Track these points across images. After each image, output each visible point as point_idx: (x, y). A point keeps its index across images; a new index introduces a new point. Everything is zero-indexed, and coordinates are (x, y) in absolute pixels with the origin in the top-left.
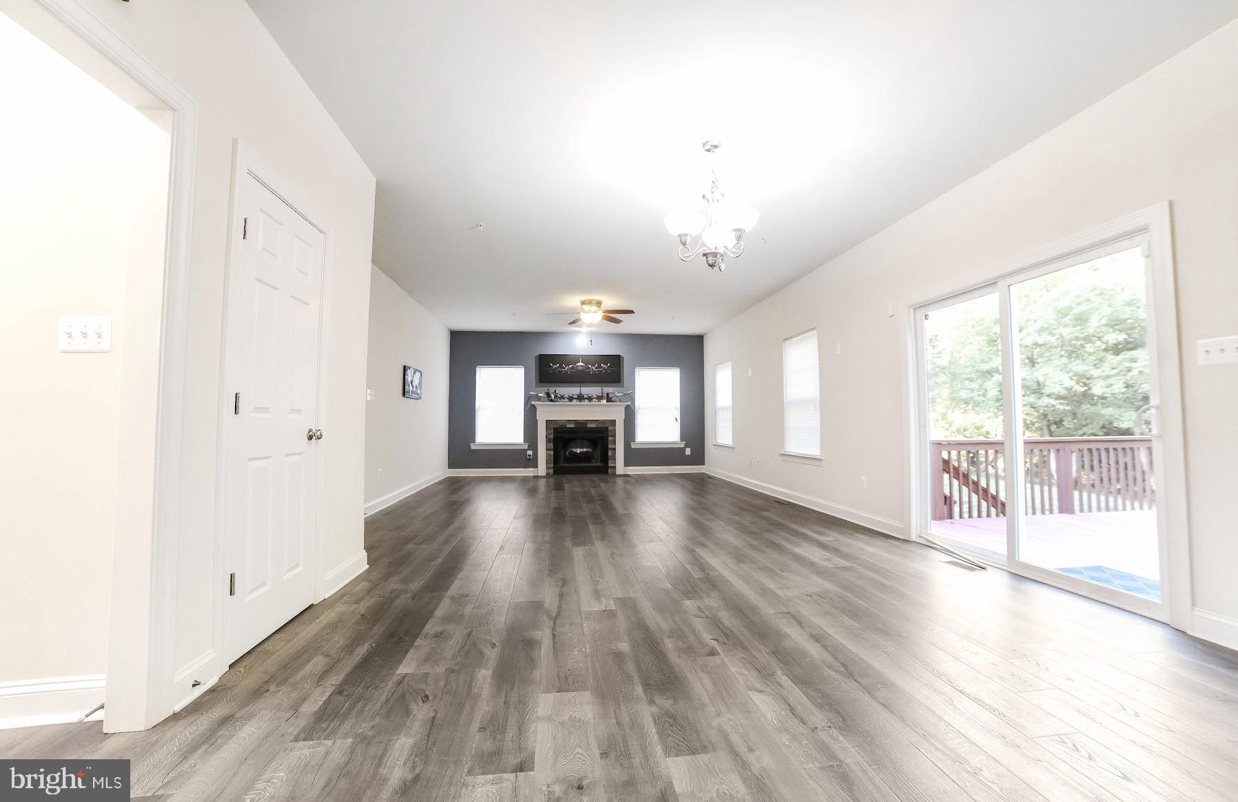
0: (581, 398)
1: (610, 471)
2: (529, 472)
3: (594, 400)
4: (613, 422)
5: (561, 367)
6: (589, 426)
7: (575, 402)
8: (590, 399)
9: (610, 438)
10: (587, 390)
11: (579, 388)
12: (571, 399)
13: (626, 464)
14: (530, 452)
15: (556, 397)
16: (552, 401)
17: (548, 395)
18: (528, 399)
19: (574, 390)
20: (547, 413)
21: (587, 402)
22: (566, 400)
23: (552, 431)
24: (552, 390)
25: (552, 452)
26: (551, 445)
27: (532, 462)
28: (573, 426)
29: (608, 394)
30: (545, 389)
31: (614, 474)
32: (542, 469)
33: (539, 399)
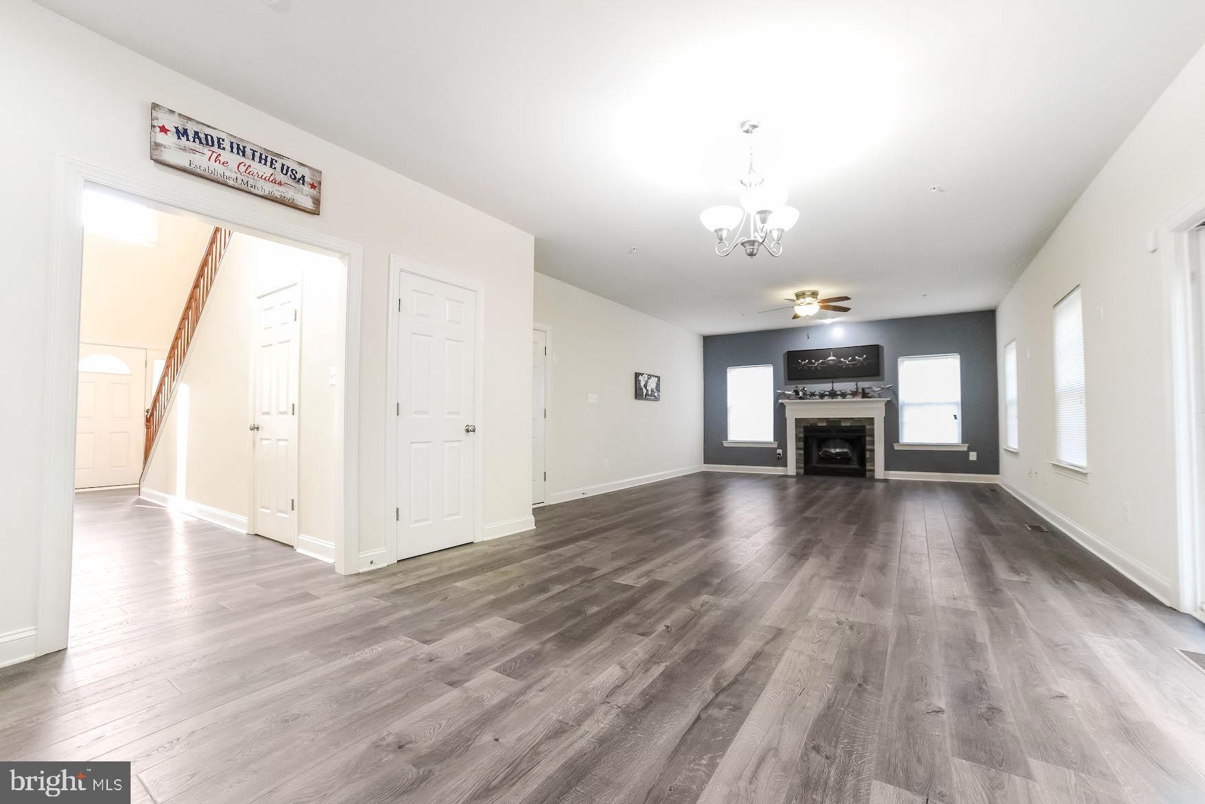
0: (833, 394)
1: (868, 474)
2: (778, 471)
3: (848, 396)
4: (871, 421)
5: (810, 362)
6: (843, 424)
7: (826, 399)
8: (844, 395)
9: (868, 439)
10: (839, 386)
11: (831, 384)
12: (822, 396)
13: (887, 468)
14: (779, 451)
15: (804, 394)
16: (801, 398)
17: (797, 392)
18: (777, 397)
19: (826, 387)
20: (797, 411)
21: (840, 399)
22: (817, 397)
23: (802, 430)
24: (800, 387)
25: (802, 452)
26: (802, 445)
27: (781, 461)
28: (825, 424)
29: (863, 389)
30: (793, 387)
31: (873, 479)
32: (792, 468)
33: (788, 397)
